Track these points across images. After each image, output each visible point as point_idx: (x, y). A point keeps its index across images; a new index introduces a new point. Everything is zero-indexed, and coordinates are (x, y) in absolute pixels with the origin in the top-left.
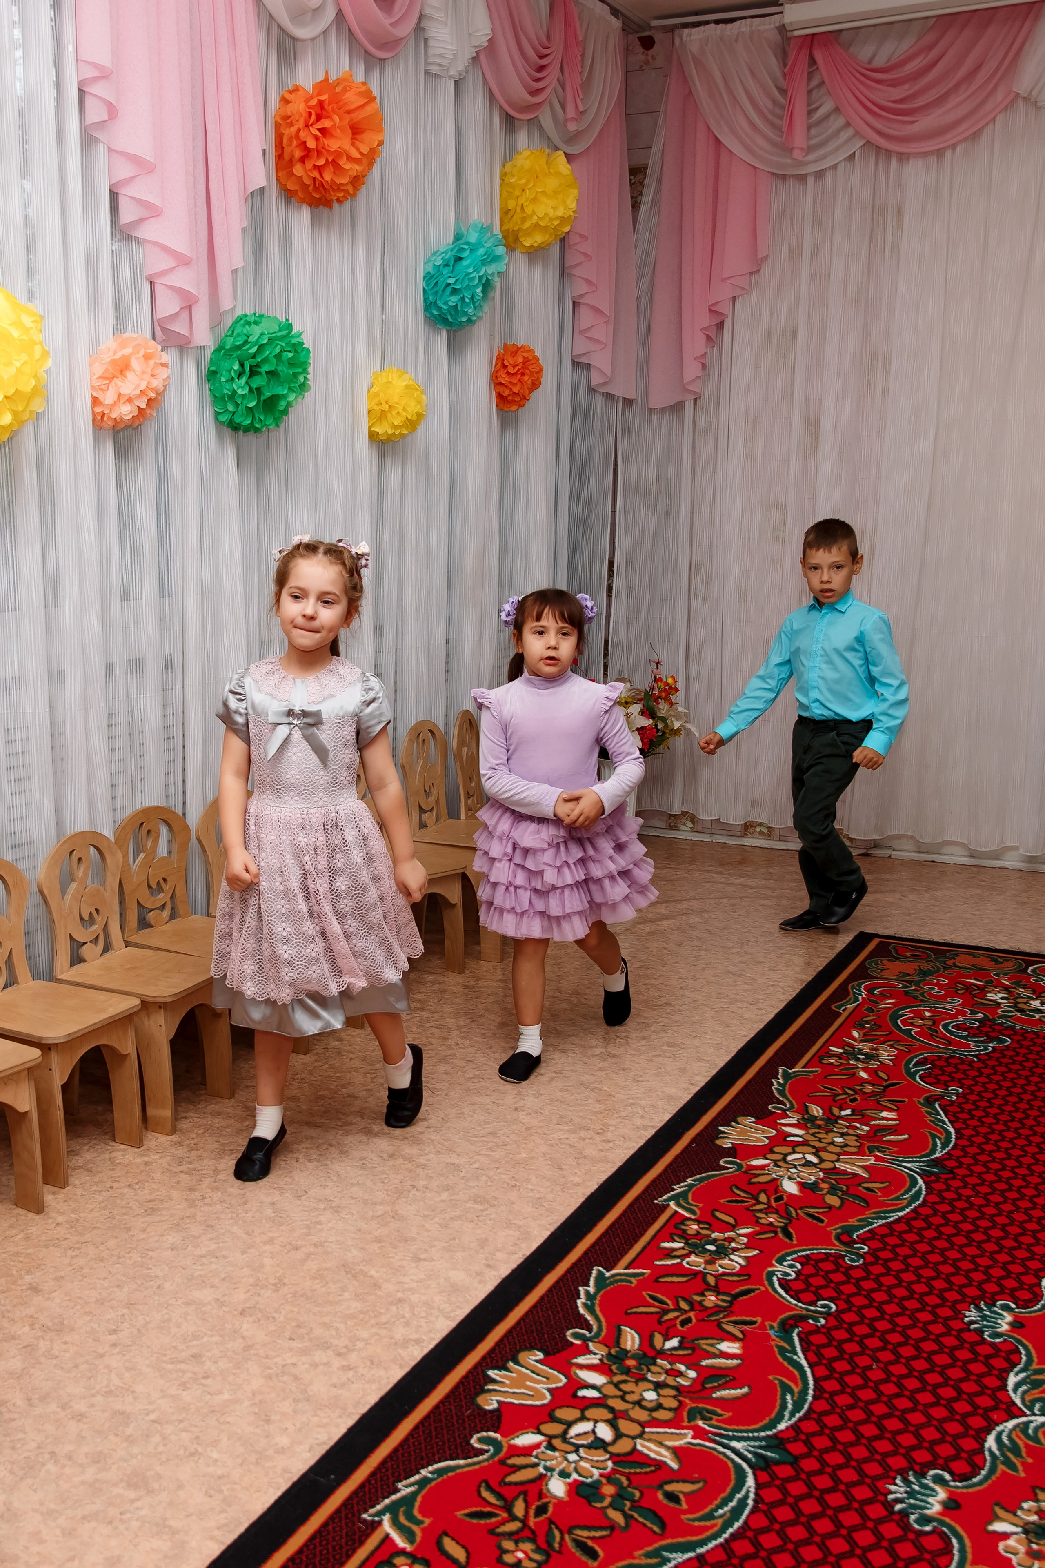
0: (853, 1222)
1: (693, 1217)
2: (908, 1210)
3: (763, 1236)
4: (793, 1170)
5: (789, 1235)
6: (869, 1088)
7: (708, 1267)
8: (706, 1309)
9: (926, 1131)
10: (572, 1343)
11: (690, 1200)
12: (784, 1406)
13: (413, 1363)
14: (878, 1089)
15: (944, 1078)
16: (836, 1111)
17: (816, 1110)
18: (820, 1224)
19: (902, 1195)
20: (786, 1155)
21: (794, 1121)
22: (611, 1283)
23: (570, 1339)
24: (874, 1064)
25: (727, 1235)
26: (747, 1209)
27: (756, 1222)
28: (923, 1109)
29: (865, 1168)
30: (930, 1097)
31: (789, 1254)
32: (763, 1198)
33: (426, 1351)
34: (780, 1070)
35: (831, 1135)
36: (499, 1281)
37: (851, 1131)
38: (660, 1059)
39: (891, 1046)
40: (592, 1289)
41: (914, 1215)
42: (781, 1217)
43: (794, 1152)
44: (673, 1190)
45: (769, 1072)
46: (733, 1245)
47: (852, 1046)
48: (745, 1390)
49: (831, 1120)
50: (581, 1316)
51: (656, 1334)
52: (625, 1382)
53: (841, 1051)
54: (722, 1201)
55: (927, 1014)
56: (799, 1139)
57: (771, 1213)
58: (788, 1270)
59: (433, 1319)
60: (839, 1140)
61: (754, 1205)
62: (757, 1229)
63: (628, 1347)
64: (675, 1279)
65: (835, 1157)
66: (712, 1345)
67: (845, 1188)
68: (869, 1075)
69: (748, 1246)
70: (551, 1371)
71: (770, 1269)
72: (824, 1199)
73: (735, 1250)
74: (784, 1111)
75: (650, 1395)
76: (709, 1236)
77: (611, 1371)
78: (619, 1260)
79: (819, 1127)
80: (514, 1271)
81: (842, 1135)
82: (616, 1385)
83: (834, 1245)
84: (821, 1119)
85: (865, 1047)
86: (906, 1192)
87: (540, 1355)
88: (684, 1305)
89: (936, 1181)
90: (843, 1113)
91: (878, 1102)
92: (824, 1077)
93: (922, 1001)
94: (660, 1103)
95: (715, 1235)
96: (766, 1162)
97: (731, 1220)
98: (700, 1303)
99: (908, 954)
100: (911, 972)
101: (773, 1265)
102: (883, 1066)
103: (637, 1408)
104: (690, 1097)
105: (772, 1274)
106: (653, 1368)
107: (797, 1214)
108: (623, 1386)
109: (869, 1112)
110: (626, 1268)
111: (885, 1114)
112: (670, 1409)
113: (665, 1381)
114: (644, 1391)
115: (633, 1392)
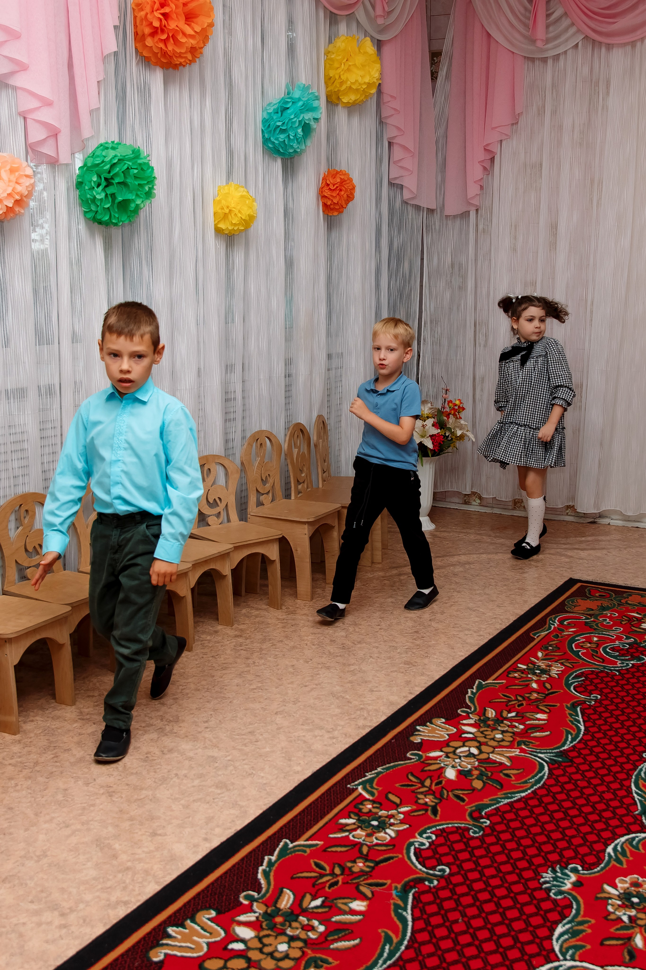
0: (486, 801)
1: (371, 798)
2: (529, 791)
3: (416, 814)
4: (458, 761)
5: (435, 812)
6: (535, 695)
7: (368, 839)
8: (353, 873)
9: (564, 729)
11: (374, 785)
12: (381, 955)
14: (540, 696)
15: (590, 688)
16: (505, 713)
17: (491, 713)
18: (462, 803)
19: (529, 779)
20: (457, 748)
21: (471, 721)
23: (241, 899)
24: (544, 677)
25: (390, 812)
26: (413, 791)
27: (416, 802)
28: (568, 712)
29: (510, 758)
30: (575, 702)
31: (429, 828)
32: (428, 783)
33: (129, 911)
34: (477, 682)
35: (495, 732)
36: (207, 852)
37: (510, 730)
38: (394, 674)
39: (562, 664)
40: (274, 858)
41: (532, 795)
42: (436, 798)
43: (464, 746)
44: (366, 776)
45: (469, 683)
46: (392, 821)
47: (534, 663)
48: (357, 941)
49: (500, 719)
51: (308, 895)
52: (268, 936)
53: (525, 667)
54: (397, 785)
55: (595, 639)
56: (471, 736)
57: (429, 794)
58: (425, 841)
60: (499, 736)
61: (419, 788)
62: (414, 807)
63: (282, 907)
64: (339, 849)
65: (491, 749)
66: (346, 904)
67: (490, 774)
68: (539, 686)
69: (402, 822)
71: (412, 840)
72: (471, 783)
73: (392, 825)
74: (468, 713)
75: (283, 948)
76: (377, 813)
77: (261, 927)
78: (304, 833)
79: (489, 726)
80: (222, 844)
81: (503, 732)
82: (260, 939)
83: (466, 820)
84: (492, 720)
85: (542, 665)
86: (533, 777)
87: (213, 914)
88: (337, 871)
89: (558, 768)
90: (510, 715)
91: (537, 706)
92: (505, 688)
93: (595, 629)
94: (382, 708)
95: (383, 813)
96: (441, 754)
97: (397, 800)
98: (350, 868)
99: (597, 595)
100: (594, 607)
101: (415, 837)
102: (551, 679)
103: (269, 958)
104: (405, 703)
105: (412, 844)
106: (294, 924)
107: (448, 795)
108: (265, 940)
109: (528, 715)
110: (306, 840)
111: (539, 716)
112: (293, 959)
113: (298, 935)
114: (280, 943)
115: (271, 945)
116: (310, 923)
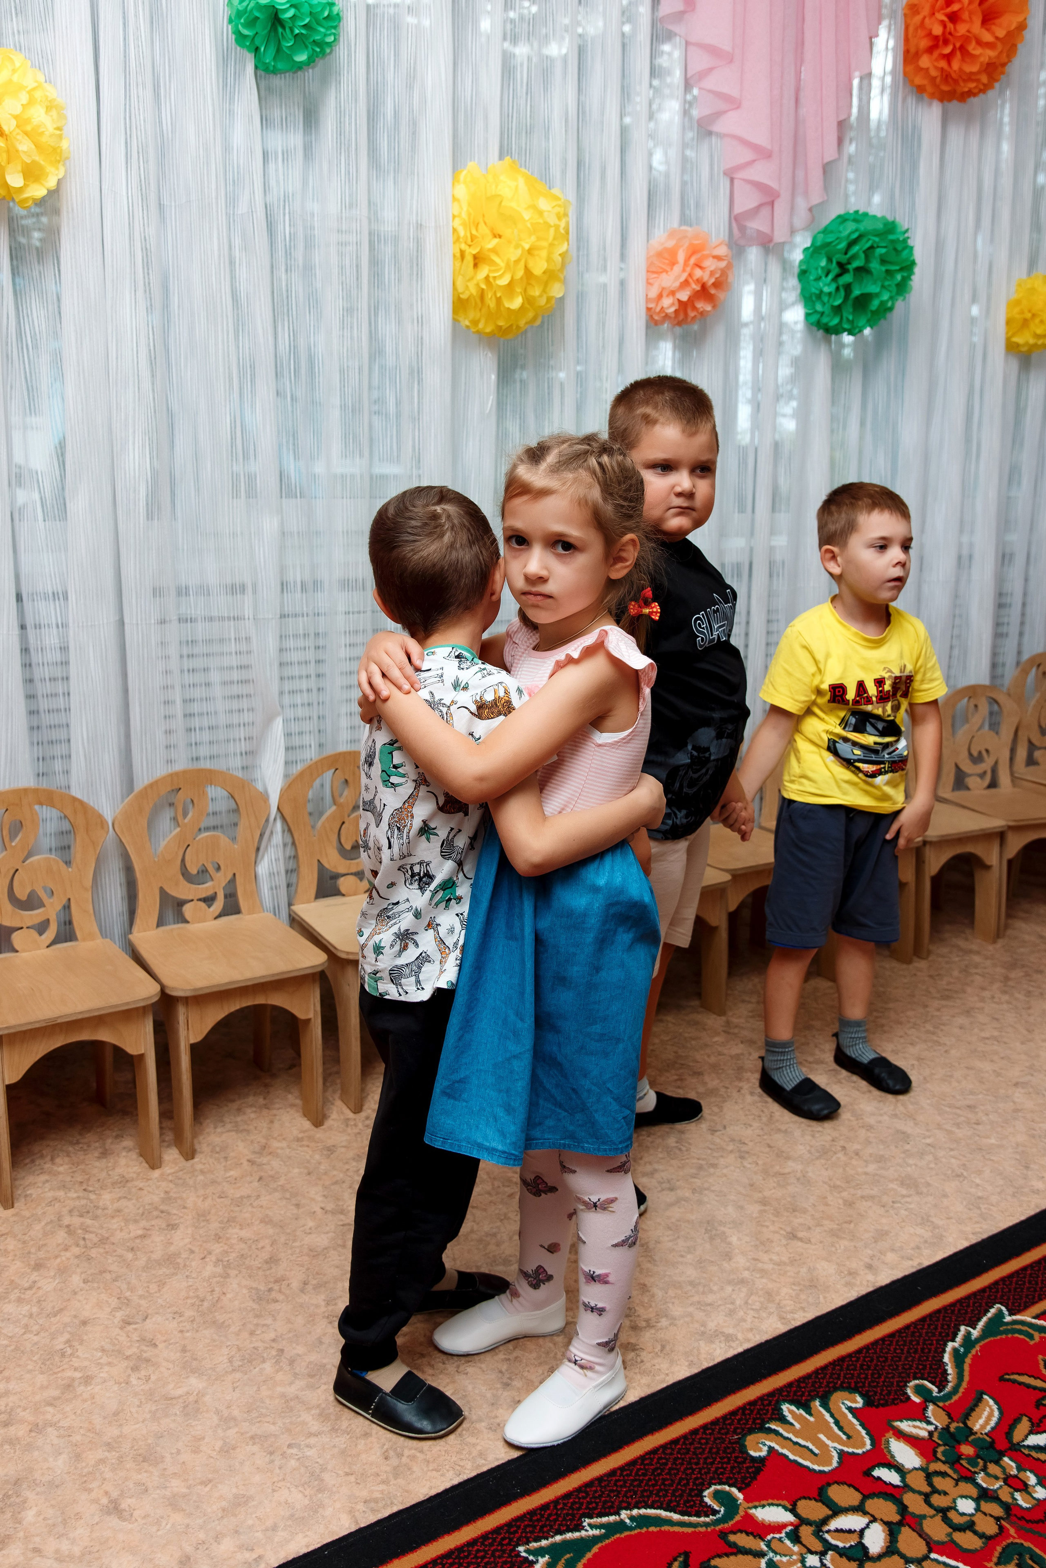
10: (909, 1398)
13: (706, 1365)
22: (1006, 1332)
23: (909, 1391)
36: (871, 1289)
40: (975, 1333)
50: (942, 1365)
51: (1025, 1419)
52: (944, 1474)
59: (764, 1315)
63: (976, 1428)
70: (859, 1428)
75: (966, 1506)
77: (935, 1452)
78: (1034, 1303)
80: (894, 1283)
82: (929, 1476)
87: (859, 1403)
103: (939, 1518)
106: (993, 1468)
108: (938, 1481)
110: (1034, 1318)
112: (981, 1535)
113: (995, 1491)
114: (962, 1497)
115: (945, 1493)
116: (1021, 1475)
